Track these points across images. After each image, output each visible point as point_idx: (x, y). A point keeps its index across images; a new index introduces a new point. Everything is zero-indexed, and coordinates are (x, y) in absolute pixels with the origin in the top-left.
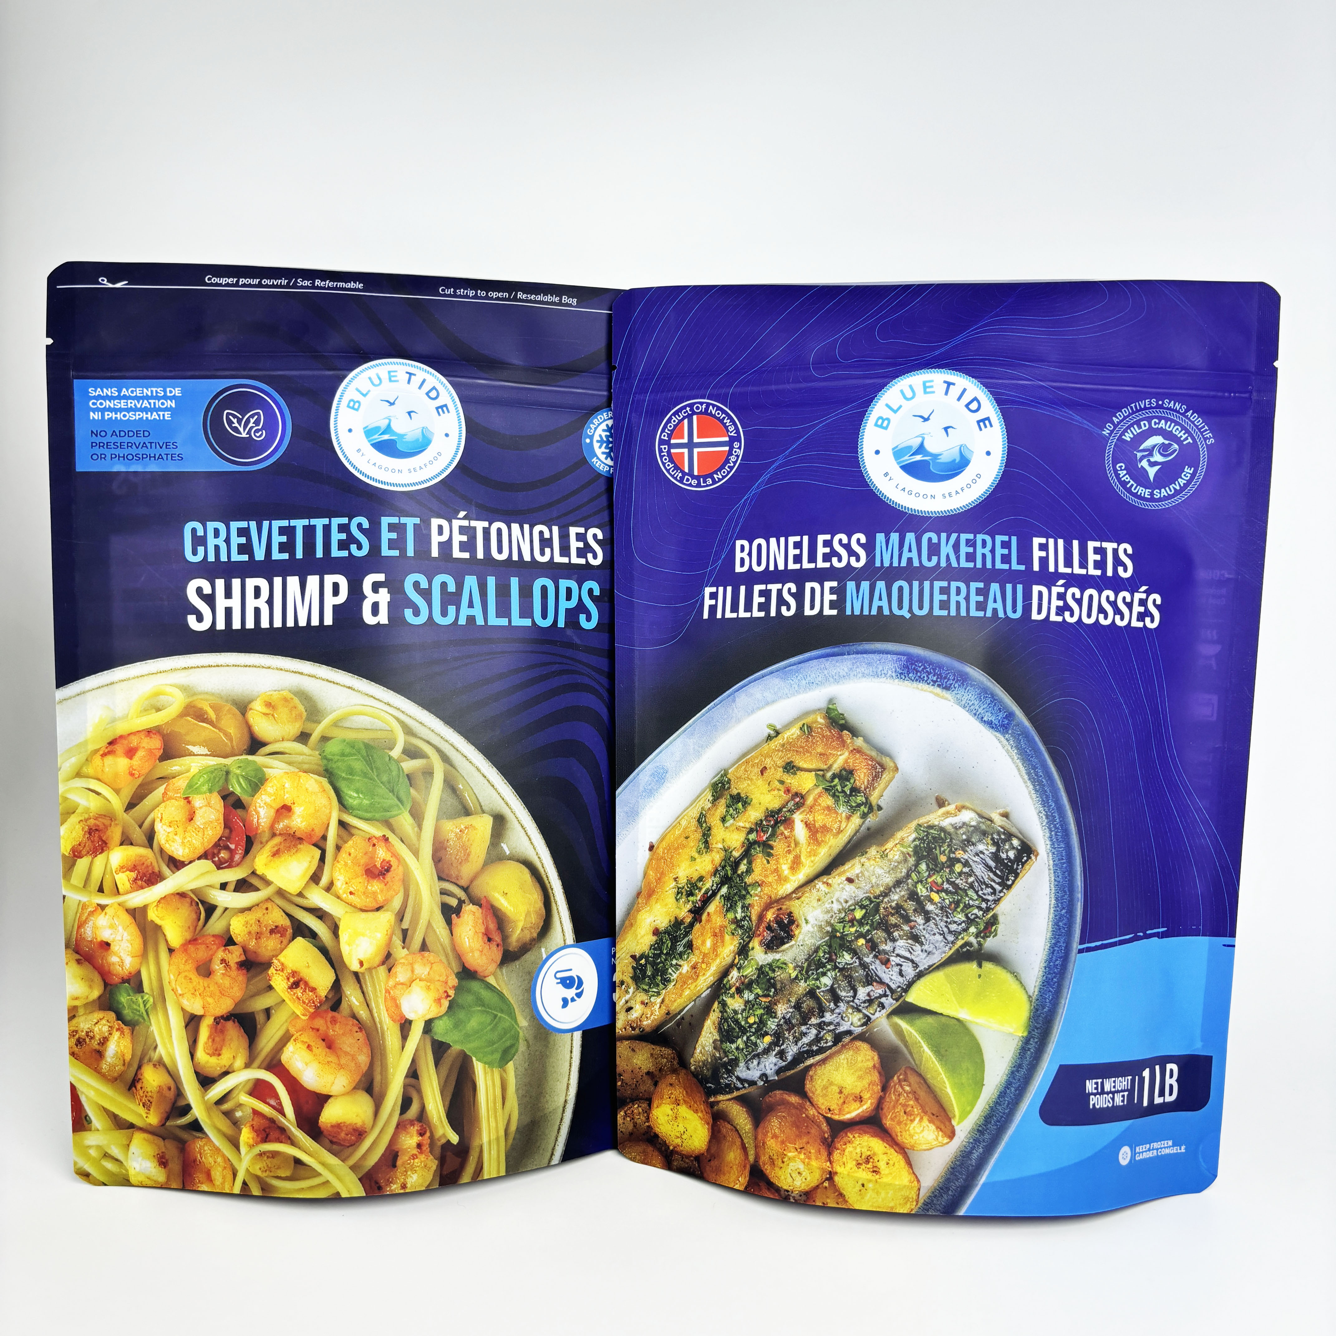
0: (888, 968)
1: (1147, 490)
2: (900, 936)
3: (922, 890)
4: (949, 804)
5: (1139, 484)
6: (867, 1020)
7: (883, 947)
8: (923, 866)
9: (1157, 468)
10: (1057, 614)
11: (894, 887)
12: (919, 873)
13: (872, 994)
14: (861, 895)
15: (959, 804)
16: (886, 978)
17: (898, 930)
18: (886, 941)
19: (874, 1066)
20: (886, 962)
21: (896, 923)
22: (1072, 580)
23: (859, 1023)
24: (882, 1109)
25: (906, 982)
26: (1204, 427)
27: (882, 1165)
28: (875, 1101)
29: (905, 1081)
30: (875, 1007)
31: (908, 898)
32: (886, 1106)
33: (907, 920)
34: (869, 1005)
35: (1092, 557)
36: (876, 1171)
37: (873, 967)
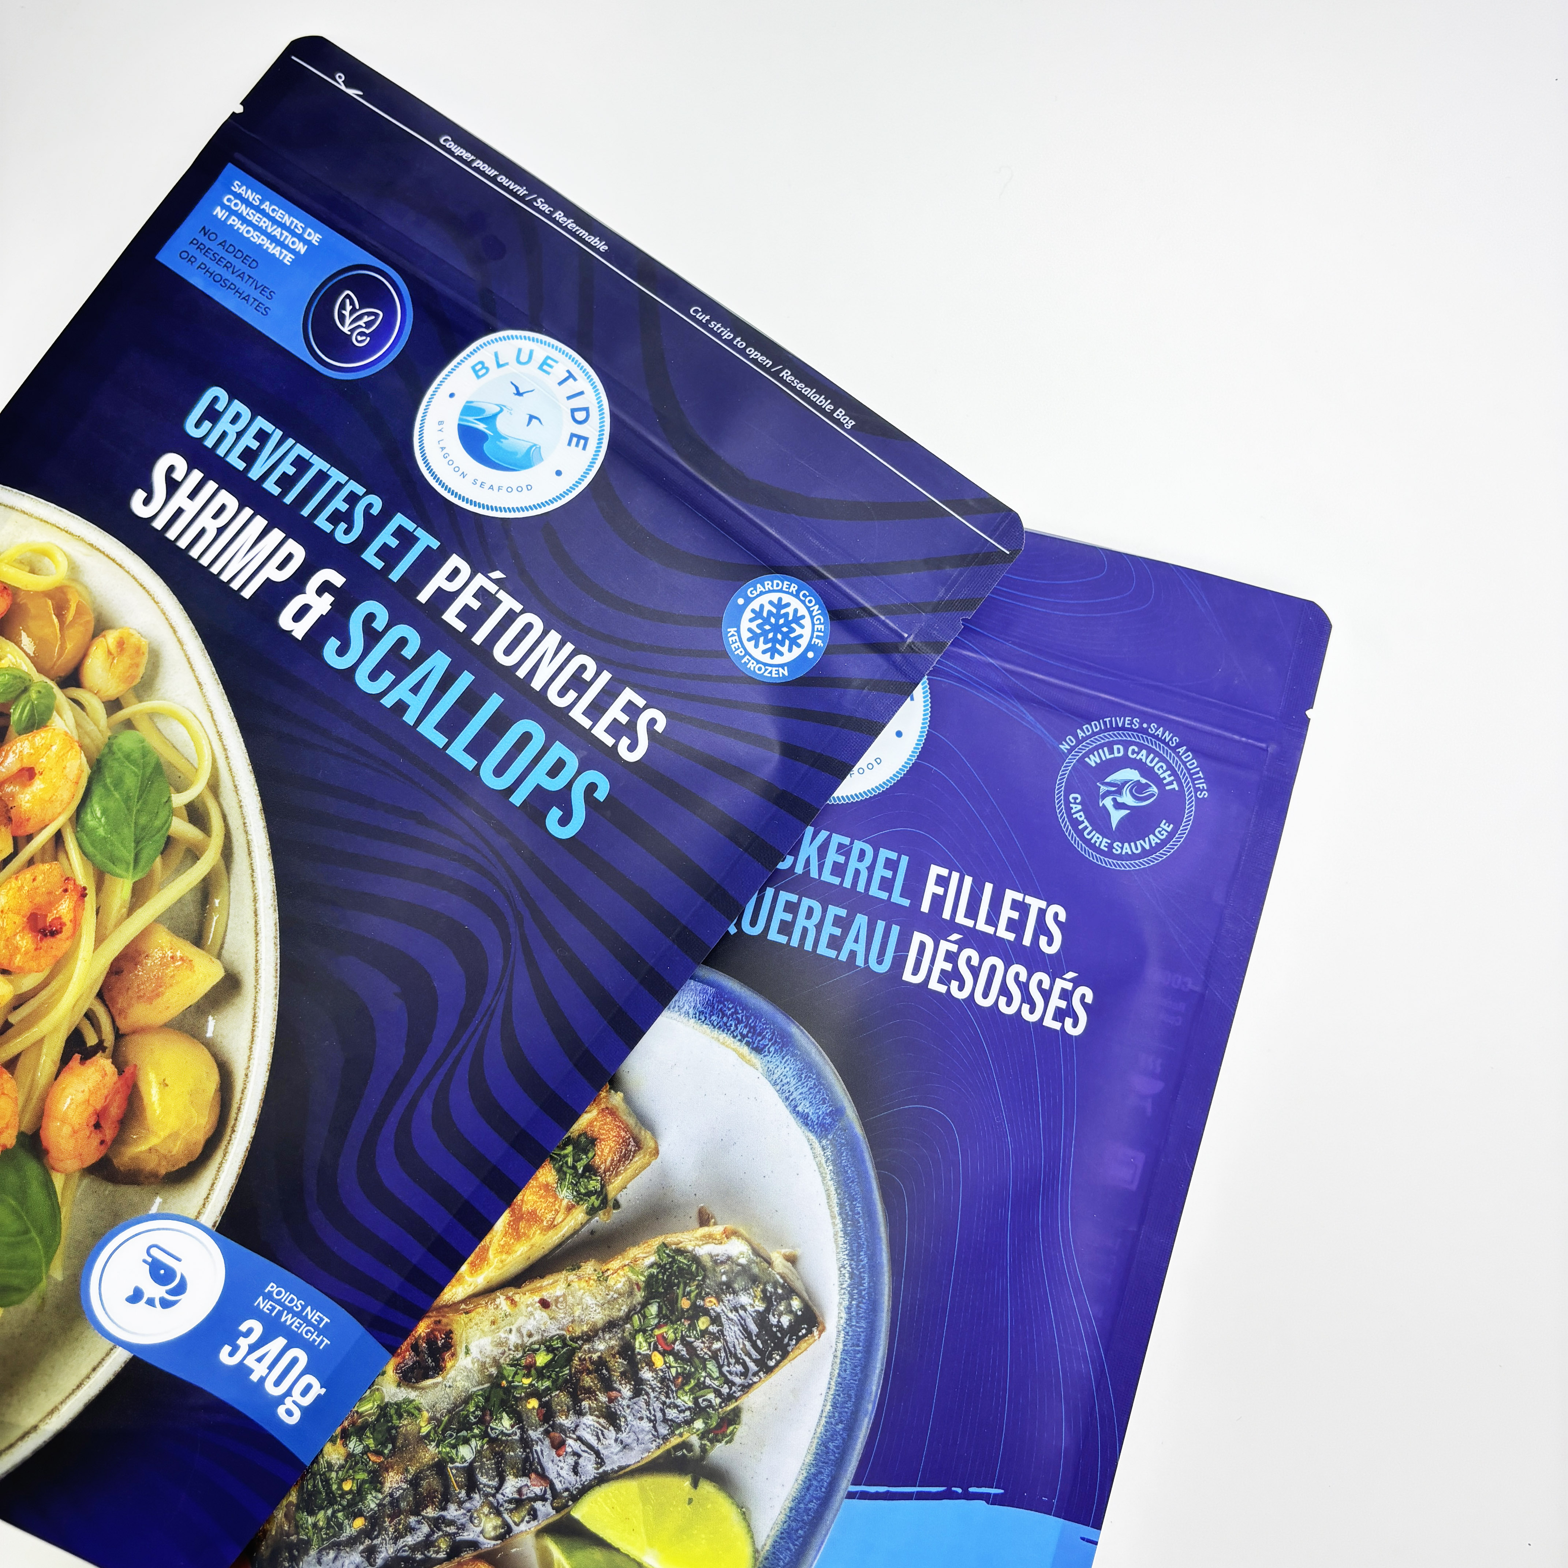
0: (559, 1455)
1: (1105, 840)
2: (590, 1408)
3: (641, 1345)
4: (715, 1224)
5: (1096, 828)
6: (506, 1532)
7: (562, 1420)
8: (653, 1309)
9: (1124, 812)
10: (940, 981)
11: (604, 1328)
12: (645, 1317)
13: (524, 1491)
14: (553, 1330)
15: (730, 1226)
16: (552, 1471)
17: (590, 1399)
18: (569, 1411)
20: (559, 1446)
21: (590, 1387)
22: (971, 938)
23: (493, 1534)
25: (578, 1485)
26: (1197, 773)
30: (523, 1514)
31: (619, 1353)
33: (608, 1386)
34: (515, 1509)
35: (1007, 913)
37: (538, 1448)
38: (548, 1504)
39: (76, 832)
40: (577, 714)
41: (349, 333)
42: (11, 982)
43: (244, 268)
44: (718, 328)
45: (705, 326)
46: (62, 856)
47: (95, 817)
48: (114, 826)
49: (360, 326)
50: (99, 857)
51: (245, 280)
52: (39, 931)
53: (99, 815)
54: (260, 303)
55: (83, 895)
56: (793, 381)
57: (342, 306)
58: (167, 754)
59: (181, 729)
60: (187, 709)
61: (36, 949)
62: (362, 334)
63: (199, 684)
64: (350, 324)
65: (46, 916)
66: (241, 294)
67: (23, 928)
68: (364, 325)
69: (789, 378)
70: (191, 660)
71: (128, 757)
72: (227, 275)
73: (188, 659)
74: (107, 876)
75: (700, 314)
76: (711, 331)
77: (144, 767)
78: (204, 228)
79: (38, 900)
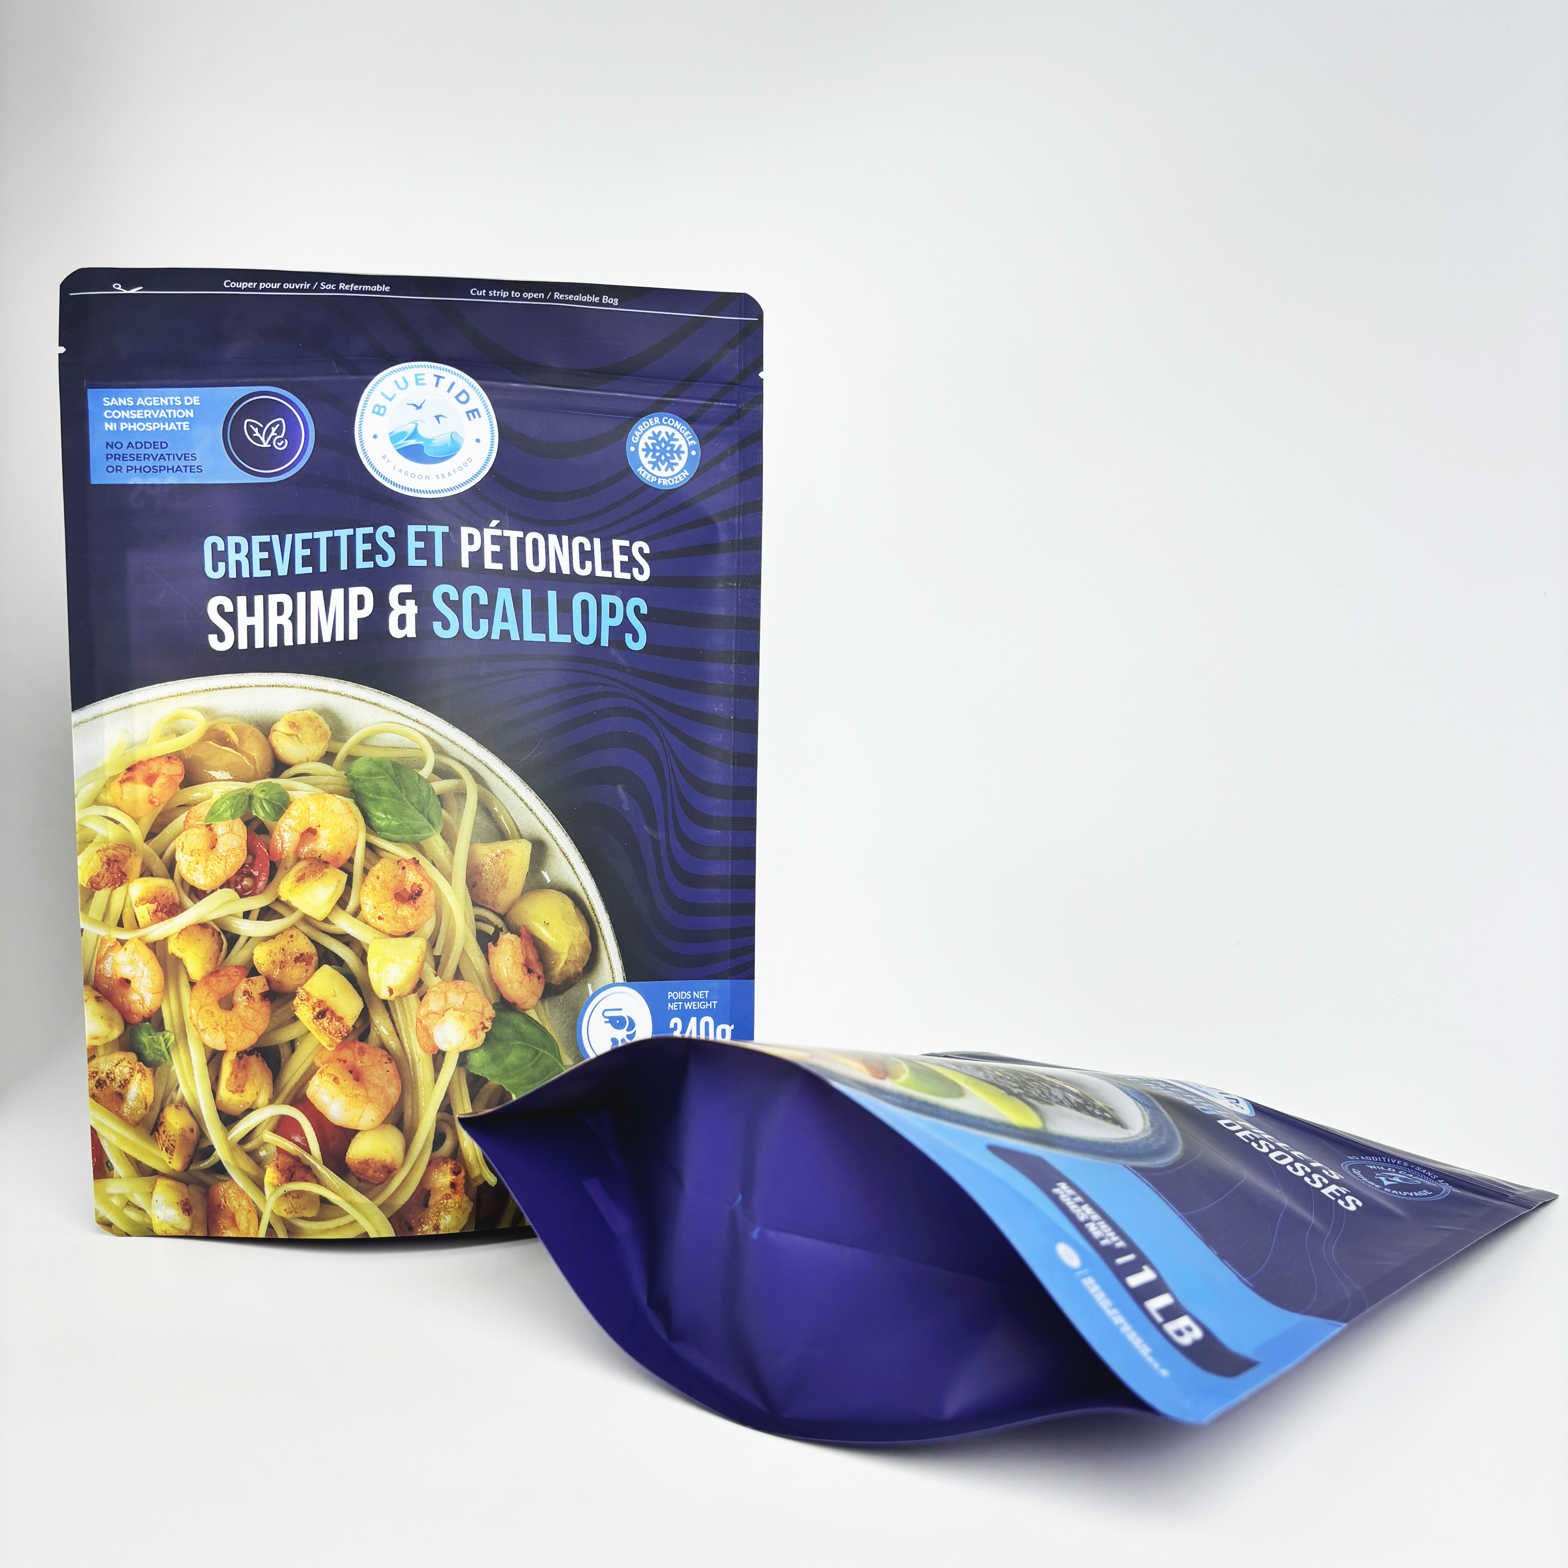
39: (379, 836)
40: (600, 573)
41: (270, 446)
42: (418, 936)
43: (160, 451)
44: (496, 294)
45: (487, 297)
46: (383, 854)
47: (382, 819)
48: (399, 814)
49: (274, 437)
50: (407, 837)
51: (167, 459)
52: (409, 899)
53: (384, 816)
54: (191, 466)
55: (417, 862)
56: (564, 297)
57: (251, 432)
58: (394, 755)
59: (389, 735)
60: (382, 722)
61: (416, 910)
62: (279, 440)
63: (375, 704)
64: (266, 439)
65: (405, 889)
66: (173, 469)
67: (398, 905)
68: (276, 434)
69: (561, 297)
70: (355, 696)
71: (370, 774)
72: (151, 463)
73: (353, 697)
74: (422, 843)
75: (478, 291)
76: (493, 298)
77: (387, 772)
78: (107, 444)
79: (391, 885)
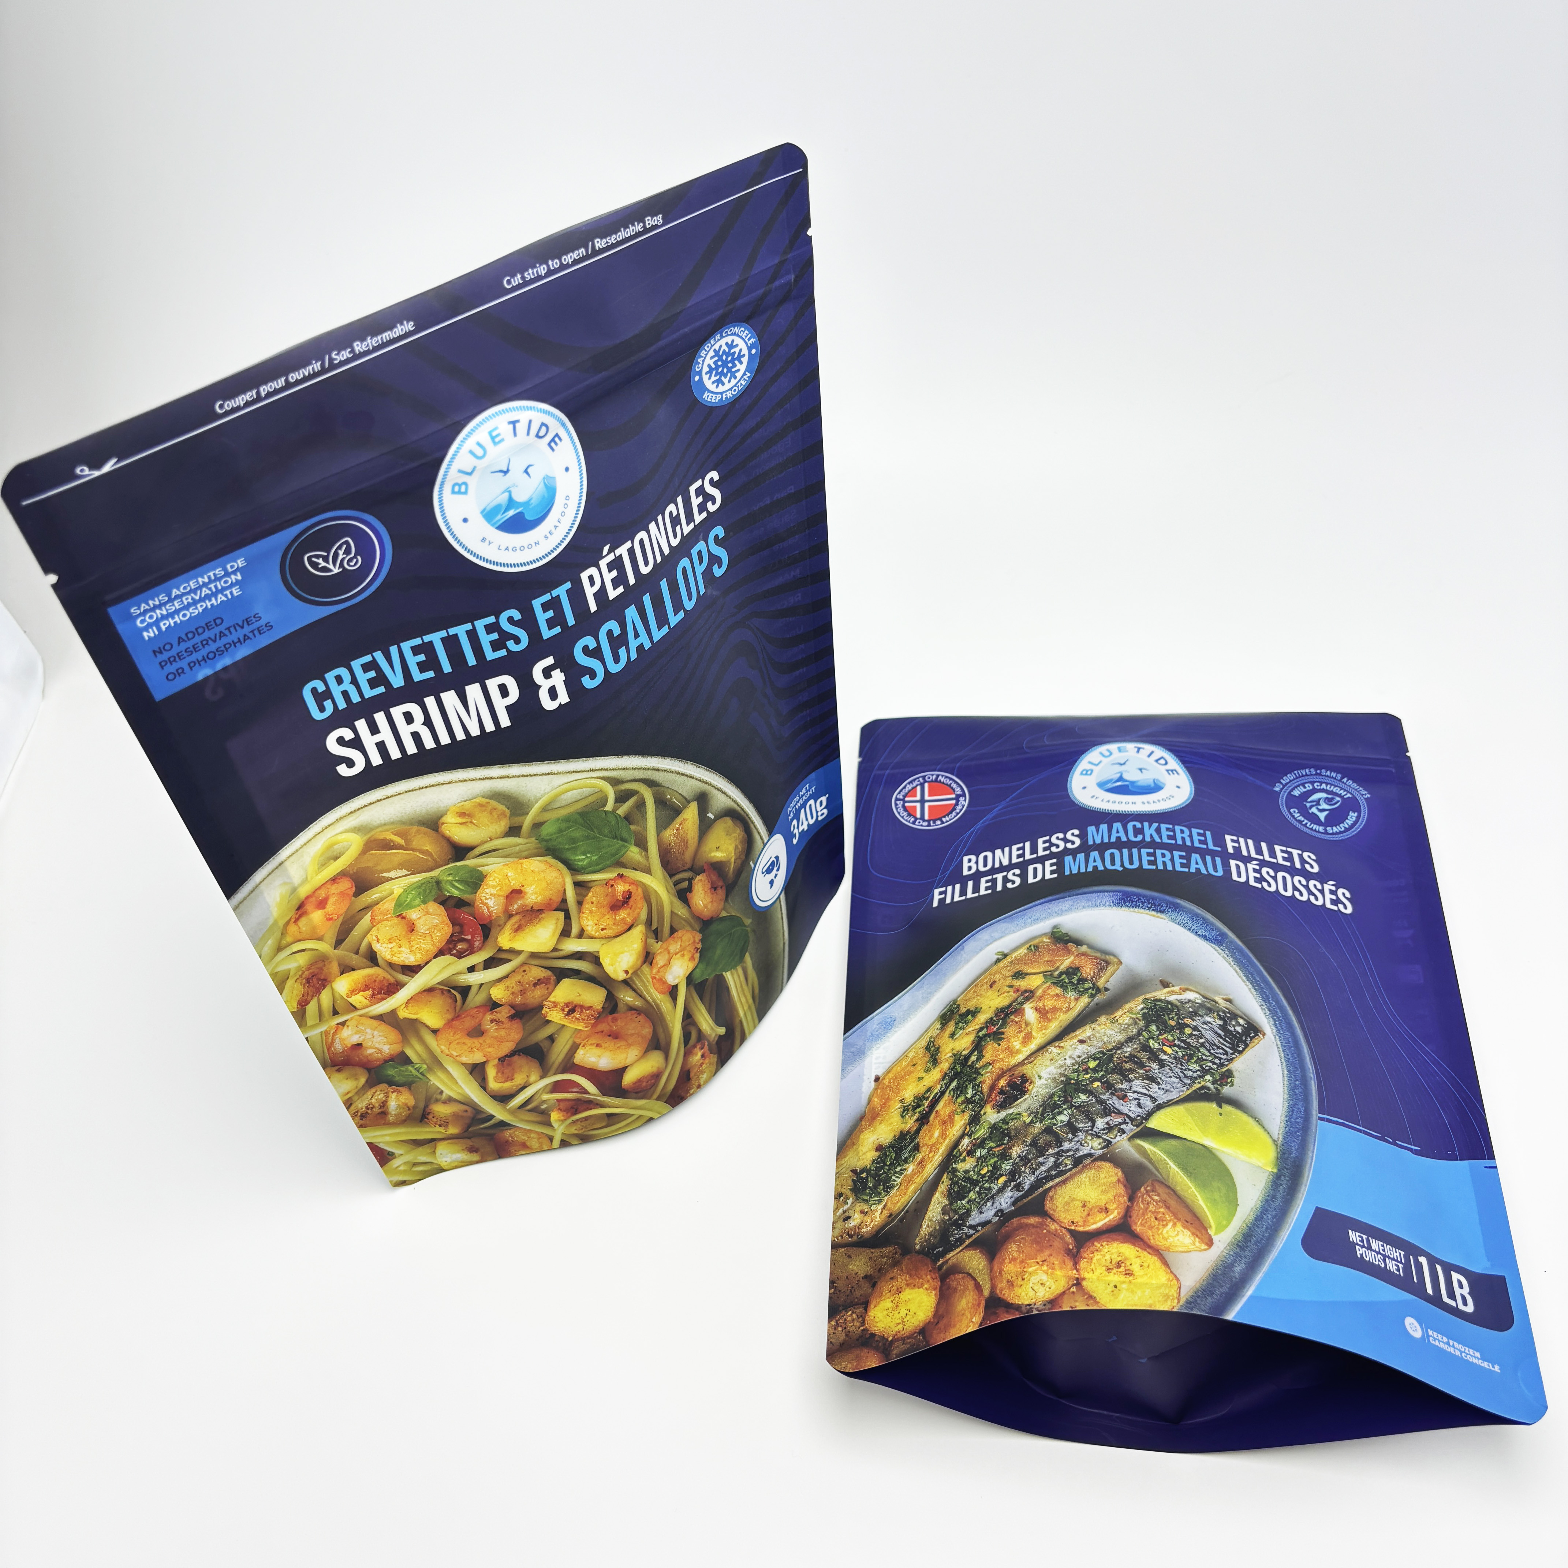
0: (1126, 1104)
2: (1135, 1077)
3: (1153, 1044)
4: (1173, 986)
6: (1108, 1143)
7: (1119, 1086)
8: (1154, 1028)
11: (1126, 1042)
12: (1150, 1032)
13: (1111, 1122)
14: (1093, 1050)
15: (1183, 986)
16: (1125, 1110)
17: (1133, 1073)
18: (1122, 1081)
19: (1119, 1181)
20: (1124, 1098)
21: (1131, 1069)
22: (1264, 863)
23: (1099, 1146)
24: (1130, 1217)
25: (1145, 1112)
27: (1135, 1268)
28: (1122, 1211)
29: (1153, 1191)
30: (1115, 1132)
31: (1142, 1050)
32: (1134, 1214)
33: (1142, 1066)
34: (1109, 1132)
35: (1280, 855)
36: (1129, 1273)
37: (1111, 1102)
38: (1129, 1124)
